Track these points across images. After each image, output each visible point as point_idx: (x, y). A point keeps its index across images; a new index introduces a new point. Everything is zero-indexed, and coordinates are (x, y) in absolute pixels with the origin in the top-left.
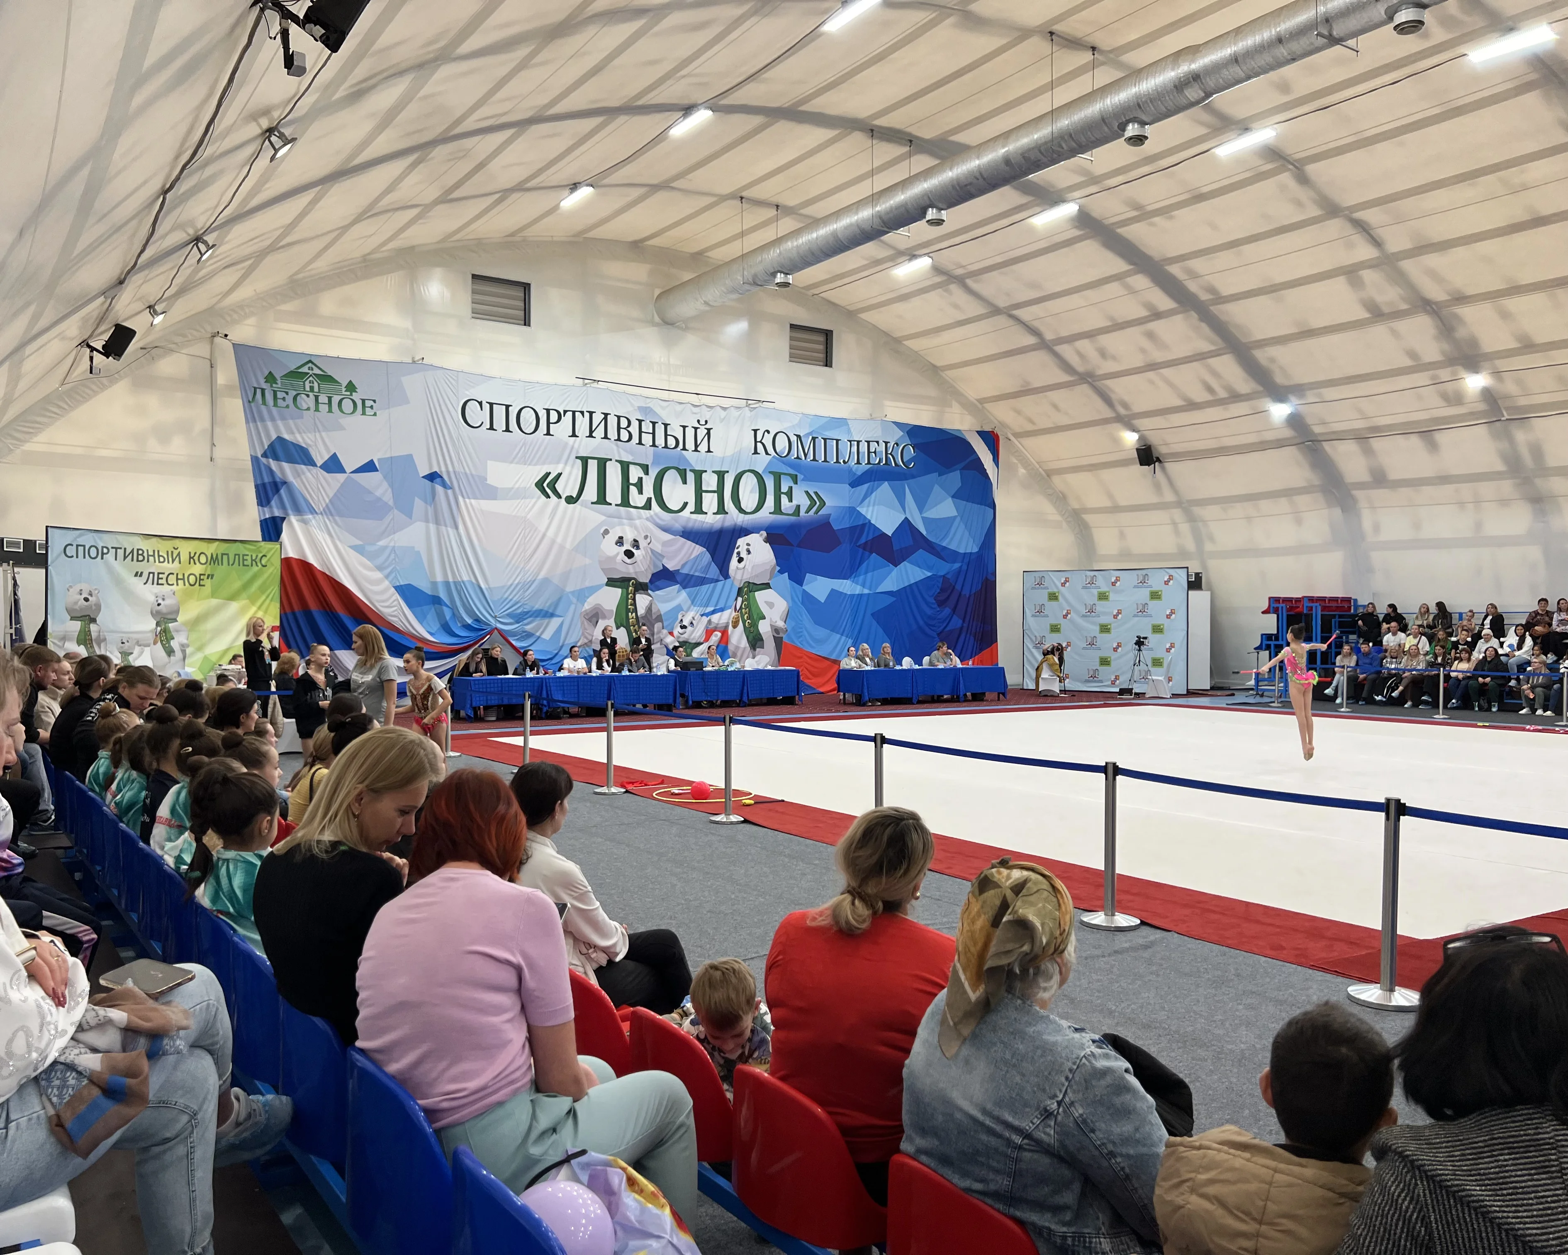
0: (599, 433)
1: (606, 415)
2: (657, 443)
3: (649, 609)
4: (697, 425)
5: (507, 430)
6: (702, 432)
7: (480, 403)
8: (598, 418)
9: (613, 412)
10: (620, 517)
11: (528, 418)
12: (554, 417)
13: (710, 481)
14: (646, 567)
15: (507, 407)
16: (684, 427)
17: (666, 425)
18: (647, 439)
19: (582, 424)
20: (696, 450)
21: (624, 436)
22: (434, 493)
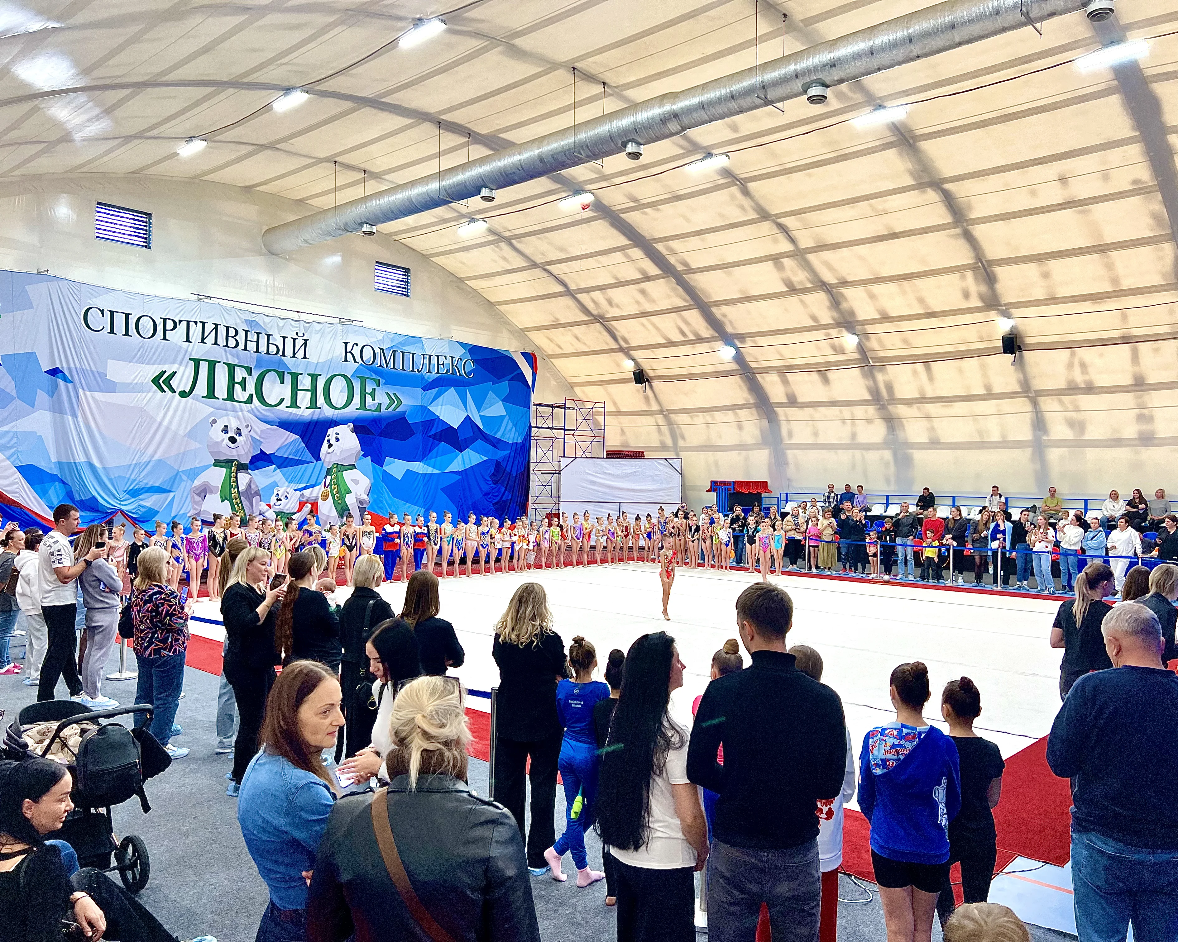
0: (210, 339)
1: (217, 325)
2: (260, 350)
3: (249, 486)
4: (296, 337)
5: (127, 334)
6: (299, 342)
7: (102, 311)
8: (209, 327)
9: (222, 324)
10: (226, 410)
11: (146, 325)
12: (170, 325)
13: (305, 382)
14: (246, 450)
15: (127, 315)
16: (284, 338)
17: (268, 336)
18: (252, 346)
19: (196, 332)
20: (294, 356)
21: (232, 343)
22: (56, 386)
